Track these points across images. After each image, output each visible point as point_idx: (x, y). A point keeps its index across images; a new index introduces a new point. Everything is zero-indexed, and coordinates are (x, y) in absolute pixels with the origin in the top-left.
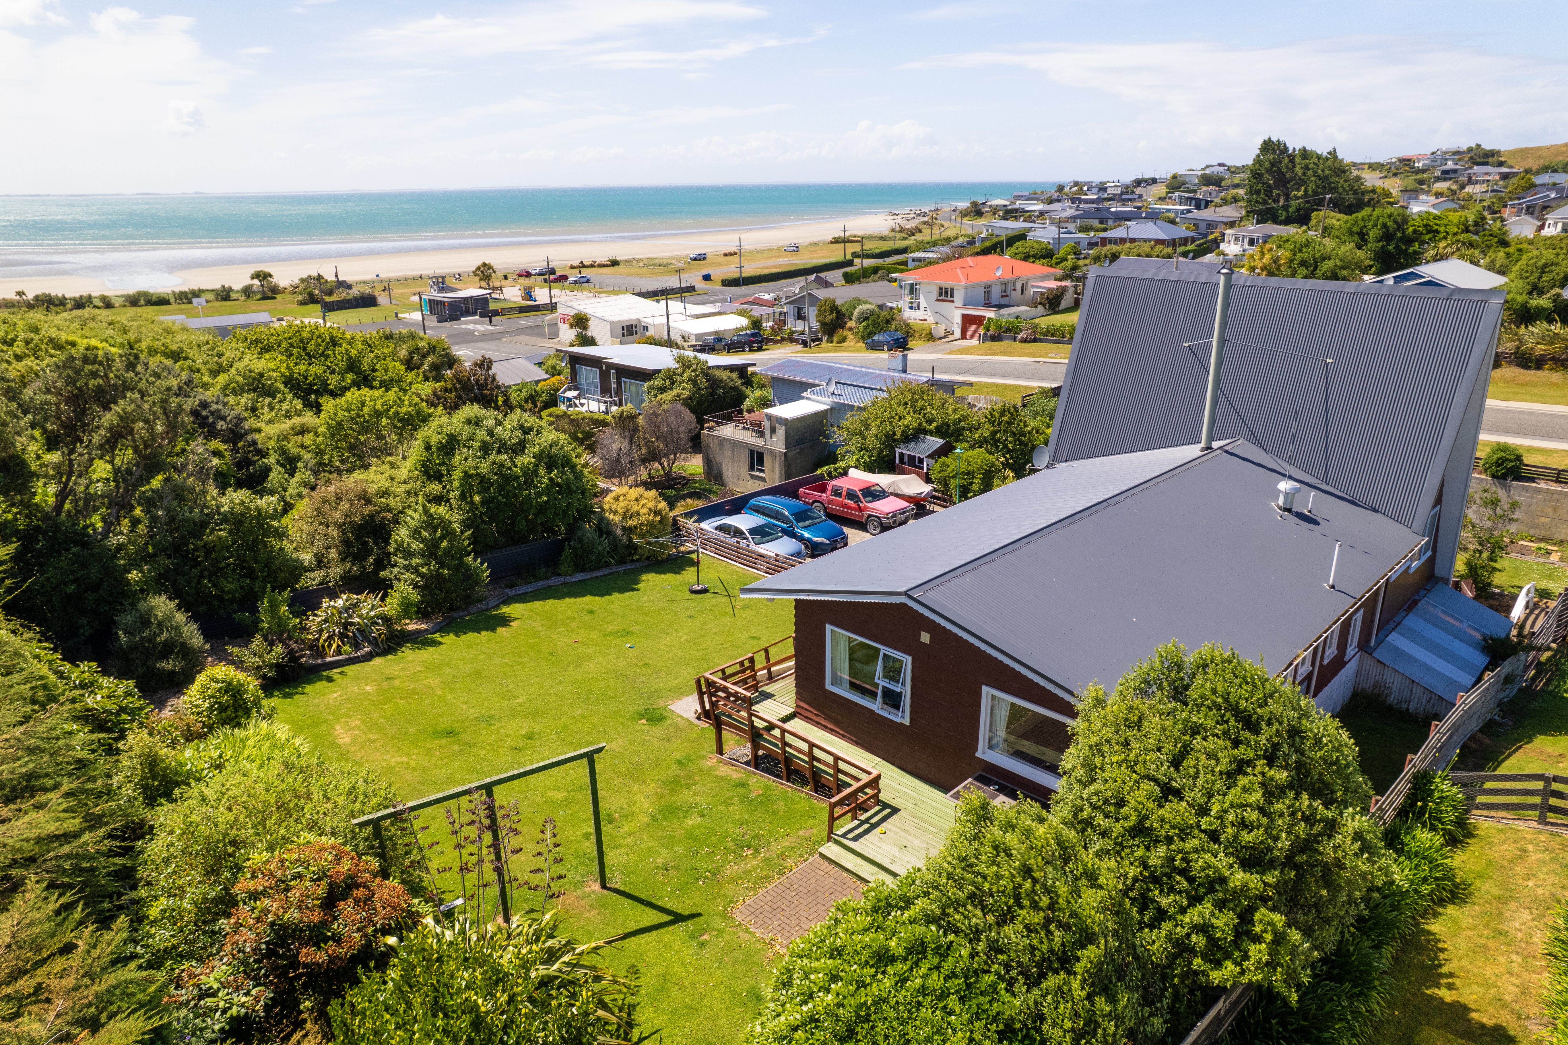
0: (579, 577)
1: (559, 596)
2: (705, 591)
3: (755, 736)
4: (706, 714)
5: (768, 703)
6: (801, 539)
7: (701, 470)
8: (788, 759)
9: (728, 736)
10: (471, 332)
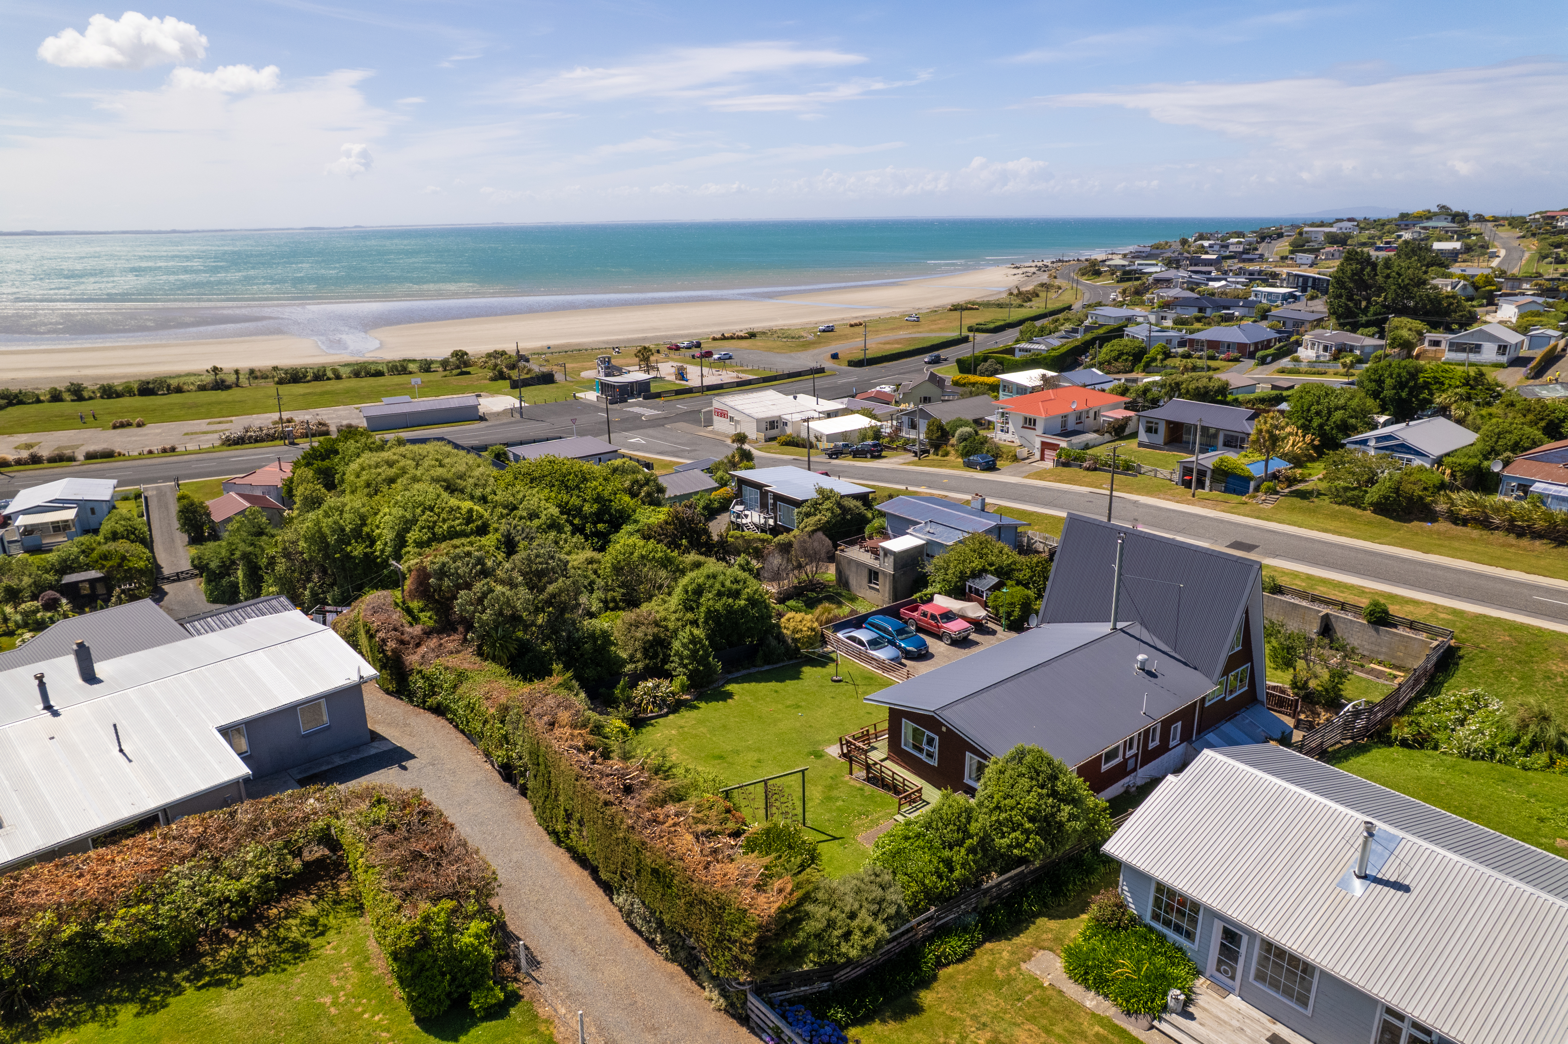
0: (766, 668)
1: (758, 681)
2: (840, 681)
3: (868, 767)
4: (844, 755)
5: (875, 752)
6: (899, 647)
7: (834, 578)
8: (883, 779)
9: (855, 767)
10: (638, 416)
